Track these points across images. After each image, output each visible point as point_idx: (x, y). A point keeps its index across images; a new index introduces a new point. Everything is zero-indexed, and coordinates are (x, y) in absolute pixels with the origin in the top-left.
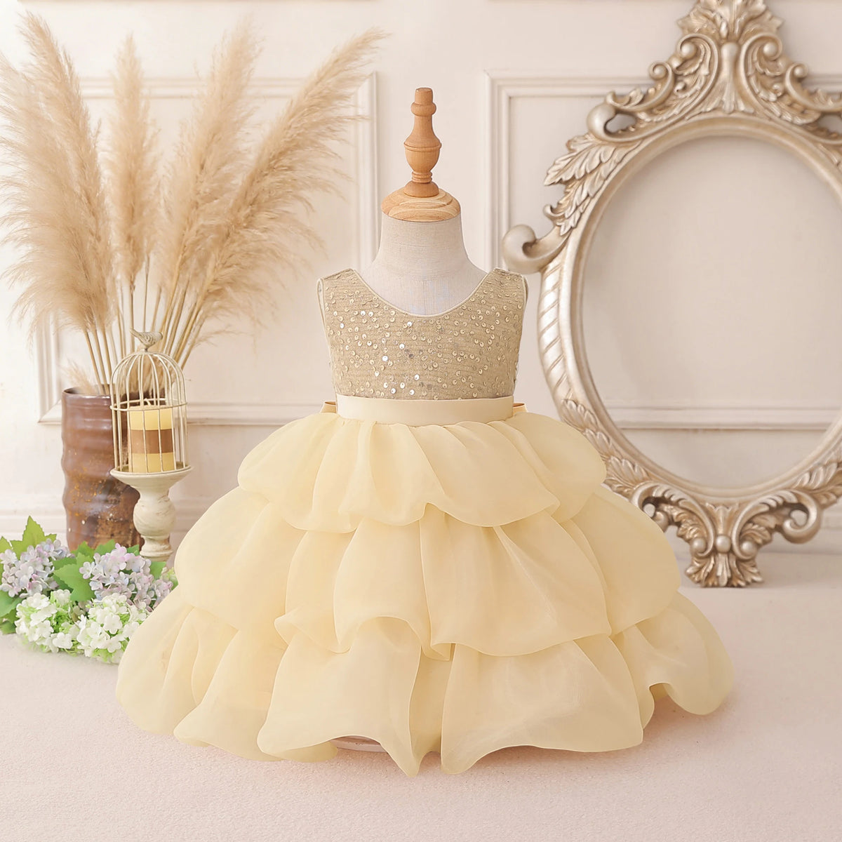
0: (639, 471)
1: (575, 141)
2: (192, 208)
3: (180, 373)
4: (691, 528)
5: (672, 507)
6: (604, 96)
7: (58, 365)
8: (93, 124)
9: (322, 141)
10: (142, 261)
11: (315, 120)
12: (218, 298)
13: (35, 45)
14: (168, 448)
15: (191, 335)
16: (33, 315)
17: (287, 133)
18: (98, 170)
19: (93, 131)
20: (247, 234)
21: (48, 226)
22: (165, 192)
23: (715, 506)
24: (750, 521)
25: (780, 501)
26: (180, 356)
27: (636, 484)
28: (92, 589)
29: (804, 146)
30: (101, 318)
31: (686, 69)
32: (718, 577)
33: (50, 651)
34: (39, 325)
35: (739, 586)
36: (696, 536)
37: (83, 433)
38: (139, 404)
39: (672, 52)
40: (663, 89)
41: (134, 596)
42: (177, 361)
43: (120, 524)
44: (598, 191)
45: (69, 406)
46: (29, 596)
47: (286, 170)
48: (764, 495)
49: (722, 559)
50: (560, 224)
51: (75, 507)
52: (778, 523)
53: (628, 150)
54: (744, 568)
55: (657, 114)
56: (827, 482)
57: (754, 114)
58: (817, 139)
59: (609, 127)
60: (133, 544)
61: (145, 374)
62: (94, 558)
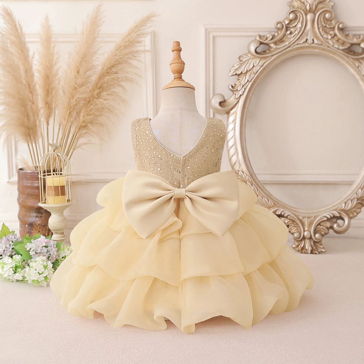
0: (270, 203)
1: (242, 57)
2: (74, 90)
3: (68, 161)
4: (293, 228)
5: (285, 219)
6: (256, 36)
7: (16, 158)
8: (31, 54)
9: (130, 61)
10: (52, 113)
11: (127, 52)
12: (85, 129)
13: (6, 19)
14: (63, 193)
15: (73, 145)
16: (5, 136)
17: (115, 57)
18: (33, 74)
19: (31, 57)
20: (98, 101)
21: (11, 98)
22: (62, 83)
23: (304, 218)
24: (319, 224)
25: (332, 215)
26: (68, 154)
28: (31, 255)
29: (343, 59)
30: (34, 138)
31: (292, 24)
32: (306, 249)
33: (13, 281)
34: (8, 141)
35: (316, 254)
36: (295, 231)
37: (27, 187)
38: (51, 175)
39: (285, 17)
40: (281, 33)
41: (49, 257)
42: (67, 156)
43: (43, 227)
44: (252, 79)
45: (20, 176)
46: (3, 257)
47: (114, 73)
48: (325, 213)
49: (307, 241)
50: (236, 93)
51: (23, 219)
52: (331, 225)
53: (265, 61)
54: (317, 246)
55: (278, 45)
56: (352, 207)
57: (321, 45)
58: (349, 56)
59: (257, 50)
60: (48, 235)
61: (54, 162)
62: (31, 241)
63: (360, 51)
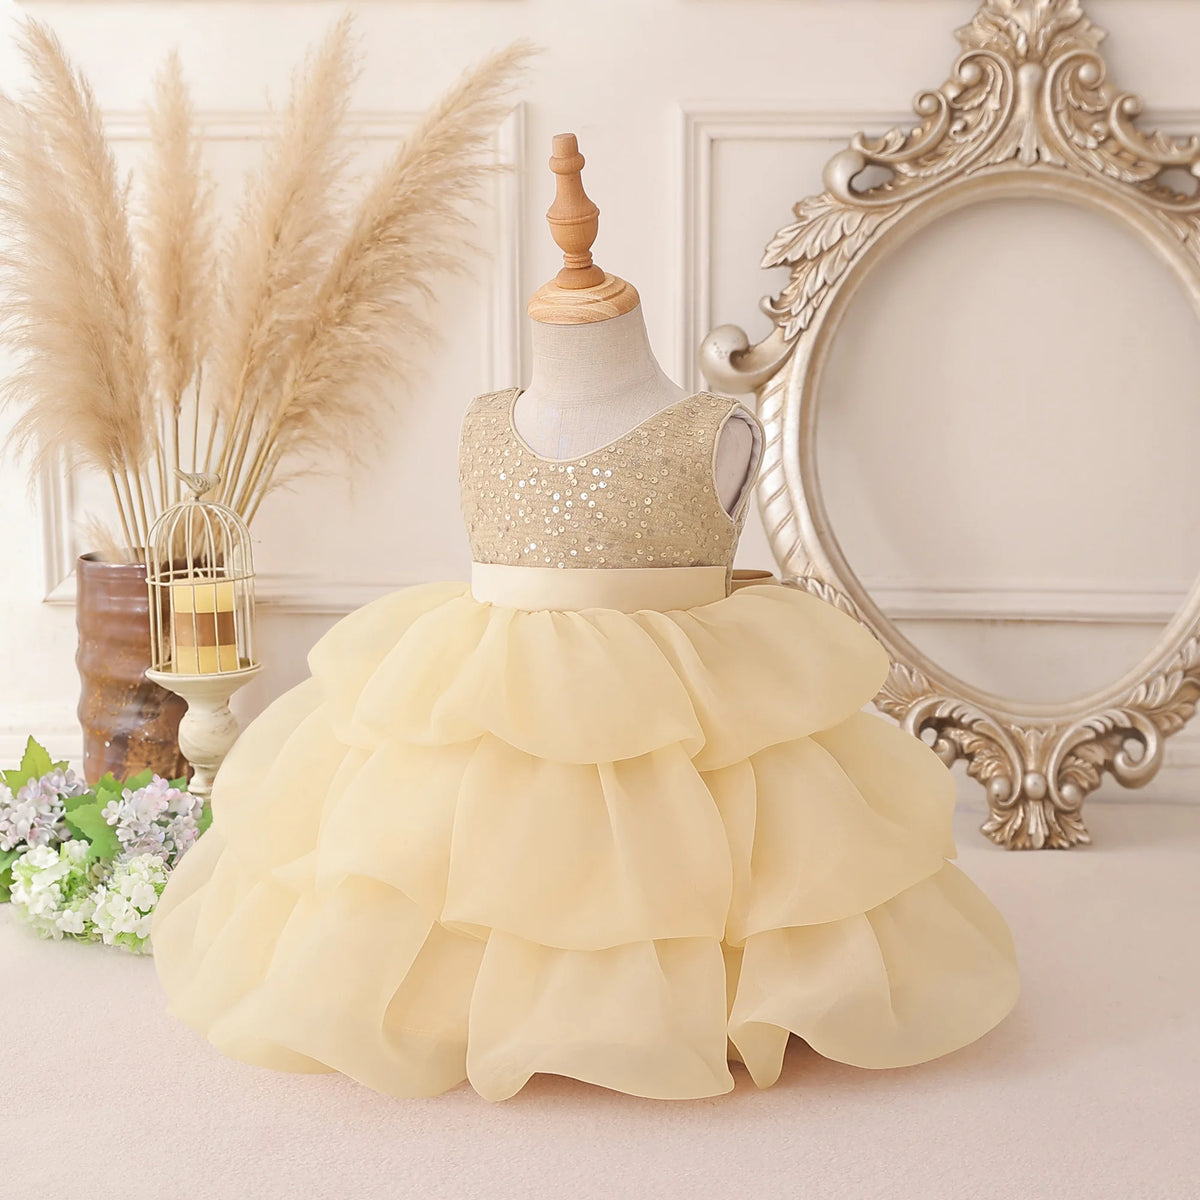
0: (918, 681)
1: (806, 205)
2: (263, 296)
3: (244, 531)
4: (988, 761)
5: (962, 732)
6: (849, 139)
7: (72, 521)
8: (121, 177)
9: (446, 201)
10: (192, 371)
11: (437, 172)
12: (300, 425)
13: (38, 64)
14: (227, 638)
15: (261, 477)
16: (36, 449)
17: (398, 189)
18: (127, 244)
19: (121, 187)
20: (341, 334)
21: (57, 322)
22: (224, 274)
23: (1024, 729)
24: (1071, 753)
25: (1110, 724)
26: (244, 509)
27: (914, 699)
28: (120, 840)
29: (1137, 214)
30: (132, 454)
31: (967, 101)
32: (1030, 836)
33: (51, 937)
34: (44, 465)
35: (1061, 848)
36: (995, 773)
37: (109, 617)
38: (186, 576)
39: (947, 76)
40: (934, 130)
41: (172, 858)
42: (242, 515)
43: (159, 747)
44: (840, 276)
45: (87, 579)
46: (30, 849)
47: (396, 242)
48: (1089, 714)
49: (1035, 809)
50: (784, 324)
51: (95, 722)
52: (1107, 758)
53: (881, 220)
54: (1067, 822)
55: (924, 166)
56: (1169, 699)
57: (1065, 167)
58: (1156, 203)
59: (855, 184)
60: (178, 776)
61: (196, 533)
62: (123, 795)
63: (1190, 188)
